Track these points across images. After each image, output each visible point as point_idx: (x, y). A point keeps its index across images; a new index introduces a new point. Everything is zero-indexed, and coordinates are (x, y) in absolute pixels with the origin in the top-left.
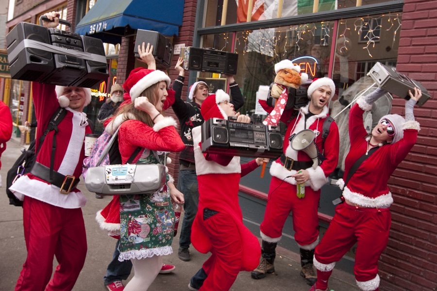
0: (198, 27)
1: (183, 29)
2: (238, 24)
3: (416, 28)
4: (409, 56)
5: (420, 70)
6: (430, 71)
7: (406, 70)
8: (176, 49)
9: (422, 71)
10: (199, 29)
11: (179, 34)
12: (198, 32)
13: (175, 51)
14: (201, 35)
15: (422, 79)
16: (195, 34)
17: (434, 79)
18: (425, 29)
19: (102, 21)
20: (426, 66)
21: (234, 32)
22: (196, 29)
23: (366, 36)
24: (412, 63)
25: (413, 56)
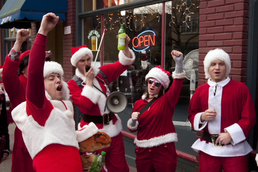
0: (79, 13)
1: (68, 15)
2: (105, 9)
3: (209, 7)
4: (206, 28)
5: (213, 39)
6: (219, 39)
7: (205, 39)
8: (66, 30)
9: (215, 39)
10: (79, 14)
11: (66, 19)
12: (79, 16)
13: (65, 32)
14: (81, 18)
15: (215, 45)
16: (77, 18)
17: (222, 45)
18: (214, 8)
19: (9, 15)
20: (217, 36)
21: (102, 15)
22: (77, 14)
23: (184, 13)
24: (209, 33)
25: (208, 28)
